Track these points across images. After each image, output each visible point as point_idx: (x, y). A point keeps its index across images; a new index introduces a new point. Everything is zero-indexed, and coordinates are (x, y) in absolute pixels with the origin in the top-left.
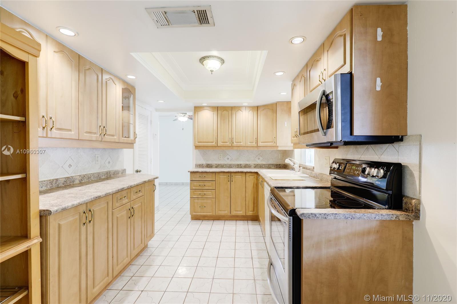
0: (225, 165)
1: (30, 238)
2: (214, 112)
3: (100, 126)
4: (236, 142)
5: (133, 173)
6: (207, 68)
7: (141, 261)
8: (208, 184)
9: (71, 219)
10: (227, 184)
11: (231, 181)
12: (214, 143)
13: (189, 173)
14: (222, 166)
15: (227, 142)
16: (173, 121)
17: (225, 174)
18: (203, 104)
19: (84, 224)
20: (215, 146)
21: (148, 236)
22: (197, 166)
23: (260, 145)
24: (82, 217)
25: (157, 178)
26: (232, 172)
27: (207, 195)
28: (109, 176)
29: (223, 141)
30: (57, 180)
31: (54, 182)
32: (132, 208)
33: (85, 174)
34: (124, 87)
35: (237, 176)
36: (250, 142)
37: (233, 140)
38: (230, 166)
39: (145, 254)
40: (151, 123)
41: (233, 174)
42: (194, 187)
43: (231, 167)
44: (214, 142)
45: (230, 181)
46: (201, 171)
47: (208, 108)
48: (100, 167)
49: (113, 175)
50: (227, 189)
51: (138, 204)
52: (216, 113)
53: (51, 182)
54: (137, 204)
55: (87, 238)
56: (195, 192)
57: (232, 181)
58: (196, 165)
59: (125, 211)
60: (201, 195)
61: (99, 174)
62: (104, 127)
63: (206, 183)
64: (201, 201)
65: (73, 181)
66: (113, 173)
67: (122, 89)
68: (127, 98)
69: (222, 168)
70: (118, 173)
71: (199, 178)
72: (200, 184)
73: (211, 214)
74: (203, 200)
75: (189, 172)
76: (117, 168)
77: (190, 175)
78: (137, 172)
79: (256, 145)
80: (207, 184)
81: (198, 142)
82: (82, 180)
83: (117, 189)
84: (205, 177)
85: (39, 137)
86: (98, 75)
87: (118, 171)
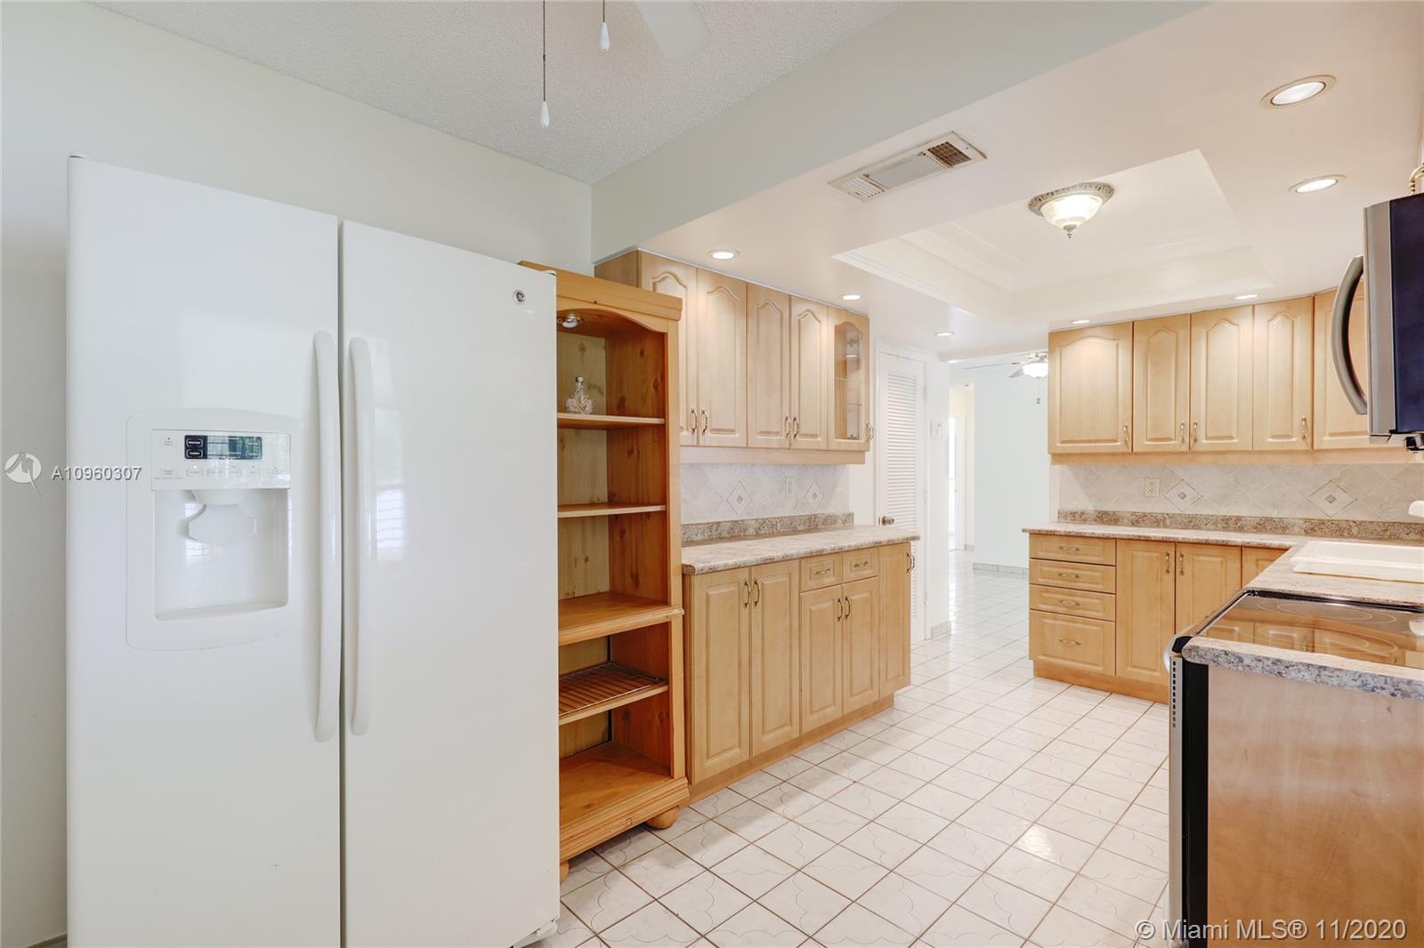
0: (1171, 517)
1: (670, 606)
2: (1118, 339)
3: (787, 419)
4: (1207, 438)
5: (872, 524)
6: (1053, 221)
7: (869, 728)
8: (1090, 573)
9: (724, 590)
10: (1161, 580)
11: (1177, 573)
12: (1118, 443)
13: (1028, 534)
14: (1158, 521)
15: (1170, 439)
16: (1011, 376)
17: (1153, 546)
18: (1075, 323)
19: (746, 605)
20: (1124, 454)
21: (889, 677)
22: (1065, 517)
23: (1324, 447)
24: (743, 591)
25: (914, 538)
26: (1179, 542)
27: (1083, 609)
28: (813, 524)
29: (1153, 437)
30: (718, 523)
31: (714, 528)
32: (846, 599)
33: (766, 517)
34: (837, 323)
35: (1202, 555)
36: (1272, 437)
37: (1195, 430)
38: (1191, 522)
39: (883, 719)
40: (925, 396)
41: (1183, 550)
42: (1043, 578)
43: (1197, 527)
44: (1119, 439)
45: (1172, 573)
46: (1065, 532)
47: (1098, 331)
48: (796, 505)
49: (823, 524)
50: (1161, 598)
51: (863, 592)
52: (1125, 344)
53: (710, 526)
54: (860, 593)
55: (750, 633)
56: (1044, 595)
57: (1182, 573)
58: (1059, 512)
59: (828, 601)
60: (1064, 606)
61: (792, 519)
62: (795, 419)
63: (1081, 570)
64: (1065, 623)
65: (745, 530)
66: (822, 520)
67: (836, 327)
68: (855, 342)
69: (1158, 526)
70: (835, 522)
71: (1058, 552)
72: (1061, 570)
73: (1099, 669)
74: (1074, 622)
75: (1024, 531)
76: (833, 509)
77: (1030, 540)
78: (884, 522)
79: (1304, 446)
80: (1086, 573)
81: (1063, 442)
82: (759, 529)
83: (808, 550)
84: (1078, 550)
85: (682, 446)
86: (781, 312)
87: (834, 516)
